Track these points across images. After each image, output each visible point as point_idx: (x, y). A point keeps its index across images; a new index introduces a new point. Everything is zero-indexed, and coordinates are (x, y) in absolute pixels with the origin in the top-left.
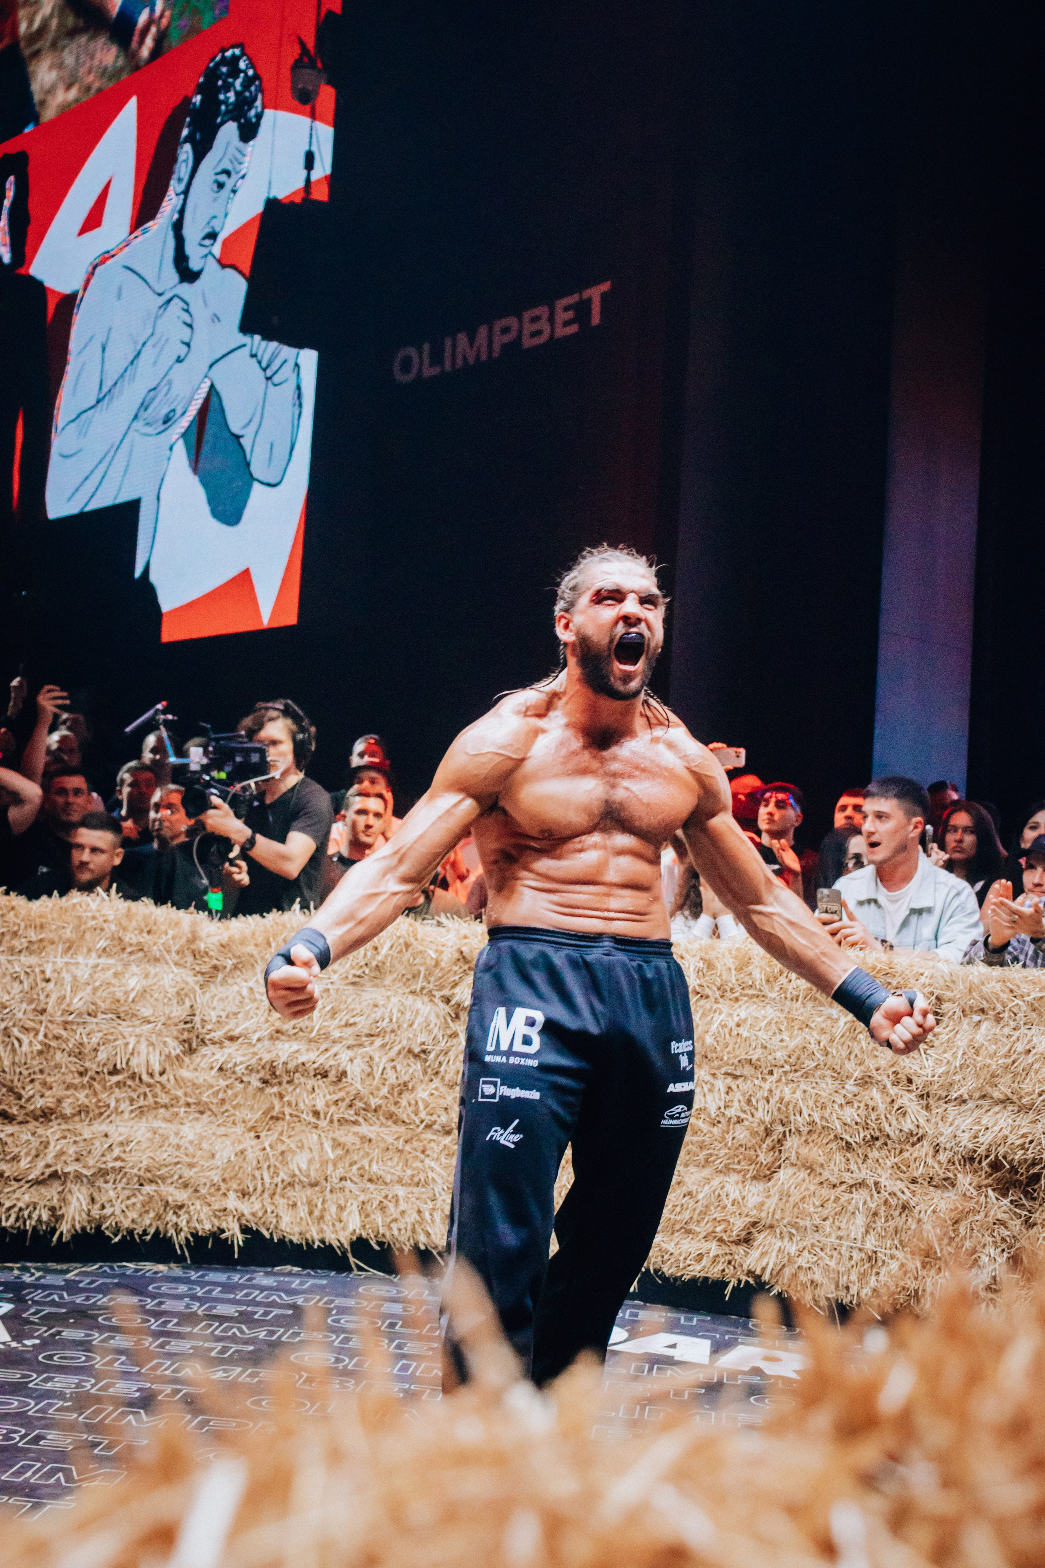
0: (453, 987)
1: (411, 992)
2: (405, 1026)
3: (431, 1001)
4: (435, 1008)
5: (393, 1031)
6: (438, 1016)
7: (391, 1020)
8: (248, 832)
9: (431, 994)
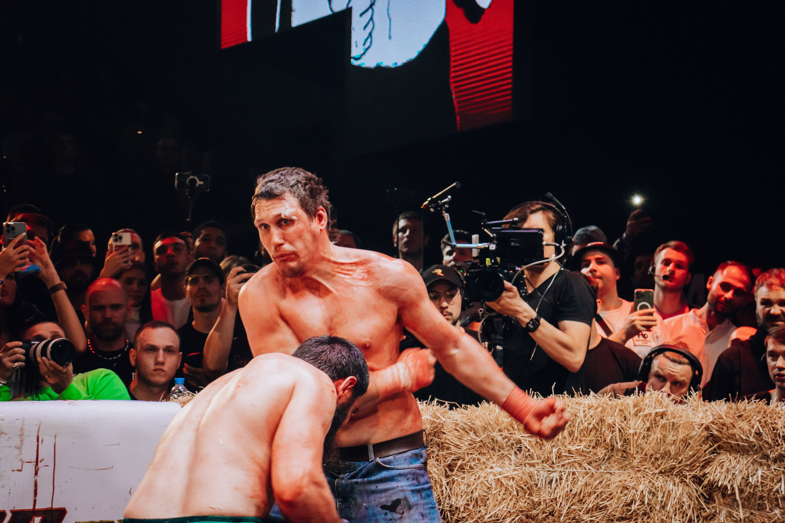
0: (704, 467)
1: (661, 472)
2: (658, 508)
3: (682, 481)
4: (687, 489)
5: (645, 514)
6: (690, 497)
7: (643, 503)
8: (534, 314)
9: (680, 474)
